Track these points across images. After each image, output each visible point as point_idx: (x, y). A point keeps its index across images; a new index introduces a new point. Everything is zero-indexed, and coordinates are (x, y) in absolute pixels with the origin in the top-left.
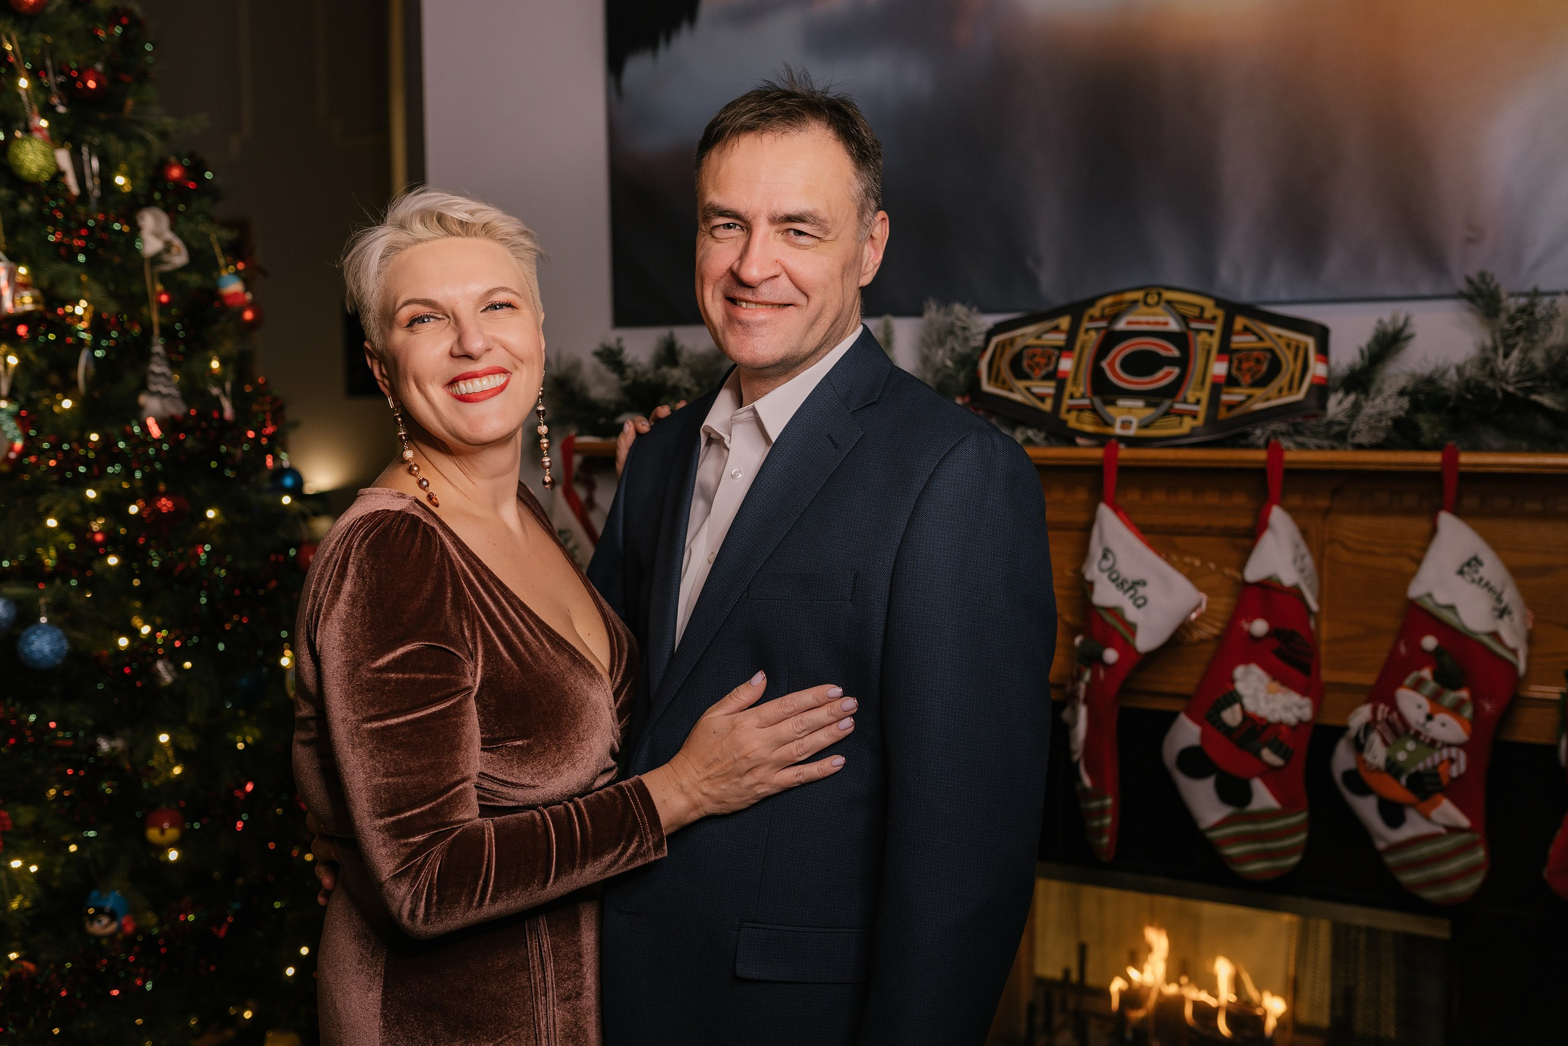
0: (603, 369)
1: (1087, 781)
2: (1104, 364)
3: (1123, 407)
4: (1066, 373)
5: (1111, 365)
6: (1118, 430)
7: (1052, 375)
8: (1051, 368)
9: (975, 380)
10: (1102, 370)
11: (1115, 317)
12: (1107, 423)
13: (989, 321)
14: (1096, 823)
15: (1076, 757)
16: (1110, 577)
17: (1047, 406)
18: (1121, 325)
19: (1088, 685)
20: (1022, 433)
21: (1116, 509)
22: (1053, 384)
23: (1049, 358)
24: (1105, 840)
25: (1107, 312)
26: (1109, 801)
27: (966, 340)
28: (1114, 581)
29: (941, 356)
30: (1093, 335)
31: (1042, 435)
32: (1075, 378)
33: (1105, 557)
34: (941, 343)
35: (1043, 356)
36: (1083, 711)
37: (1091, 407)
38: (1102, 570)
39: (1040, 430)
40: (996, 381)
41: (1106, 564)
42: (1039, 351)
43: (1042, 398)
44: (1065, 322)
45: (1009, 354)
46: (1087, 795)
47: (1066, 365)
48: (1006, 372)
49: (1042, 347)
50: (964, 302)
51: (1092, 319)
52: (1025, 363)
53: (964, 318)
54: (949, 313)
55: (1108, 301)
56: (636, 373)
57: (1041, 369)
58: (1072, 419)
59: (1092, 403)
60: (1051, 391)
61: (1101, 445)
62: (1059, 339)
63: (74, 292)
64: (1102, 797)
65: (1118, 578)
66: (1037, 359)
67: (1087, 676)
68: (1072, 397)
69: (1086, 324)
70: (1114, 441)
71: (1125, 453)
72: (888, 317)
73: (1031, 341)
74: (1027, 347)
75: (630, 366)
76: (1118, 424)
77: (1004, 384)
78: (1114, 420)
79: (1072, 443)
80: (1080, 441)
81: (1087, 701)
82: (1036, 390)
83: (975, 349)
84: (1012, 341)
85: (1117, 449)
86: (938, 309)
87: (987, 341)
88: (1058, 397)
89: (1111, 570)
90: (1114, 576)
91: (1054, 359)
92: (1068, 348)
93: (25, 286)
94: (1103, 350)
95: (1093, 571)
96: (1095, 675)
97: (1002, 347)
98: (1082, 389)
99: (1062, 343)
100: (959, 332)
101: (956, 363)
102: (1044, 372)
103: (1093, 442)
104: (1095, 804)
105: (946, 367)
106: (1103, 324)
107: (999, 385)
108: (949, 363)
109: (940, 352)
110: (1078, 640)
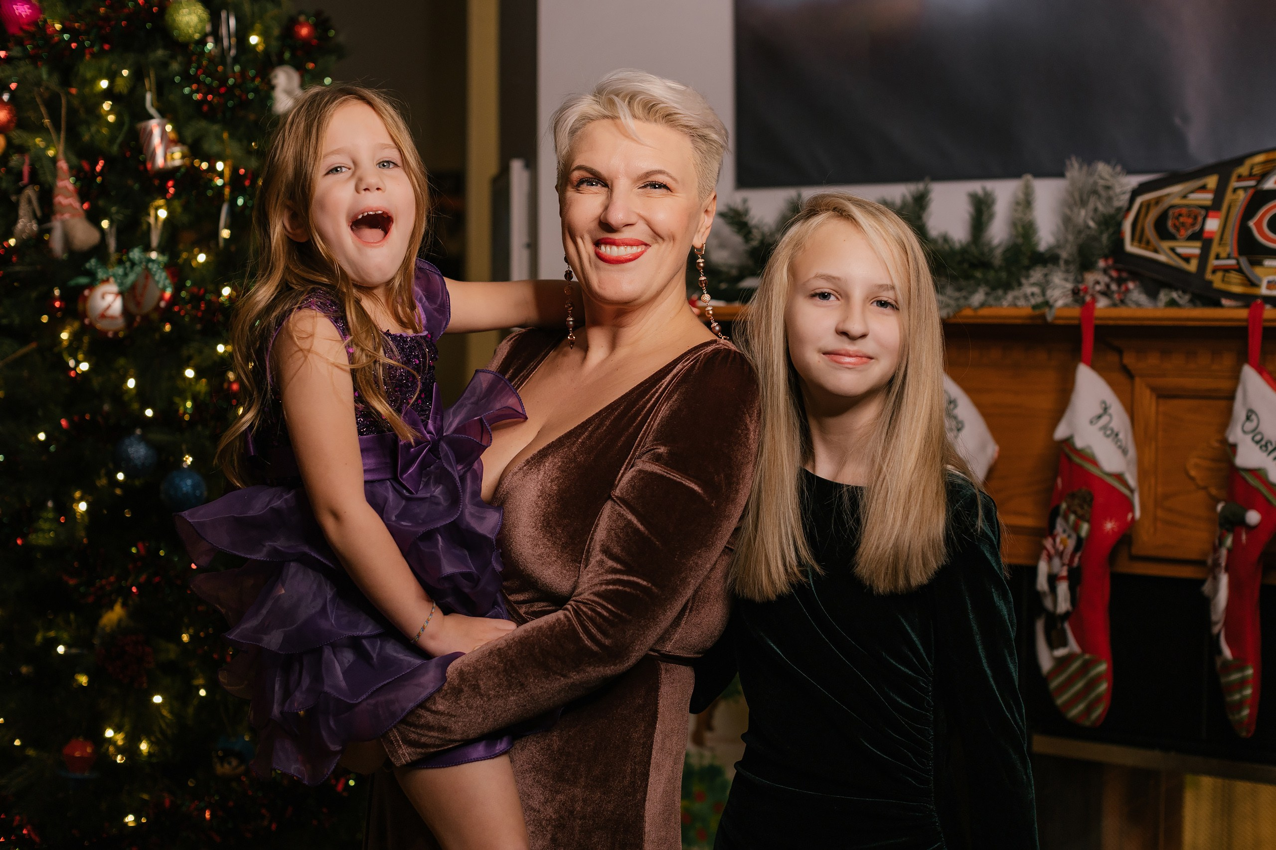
0: (727, 231)
1: (1227, 652)
2: (1251, 224)
3: (1270, 267)
4: (1212, 233)
5: (1258, 225)
6: (1264, 291)
7: (1198, 236)
8: (1197, 228)
9: (1118, 242)
10: (1249, 230)
11: (1264, 176)
12: (1253, 283)
13: (1134, 181)
14: (1237, 697)
15: (1216, 629)
16: (1253, 439)
17: (1192, 267)
18: (1269, 184)
19: (1230, 551)
20: (1166, 295)
21: (1261, 371)
22: (1198, 244)
23: (1196, 218)
24: (1246, 712)
25: (1257, 171)
26: (1250, 672)
27: (1109, 199)
28: (1257, 442)
29: (1083, 216)
30: (1241, 195)
31: (1187, 297)
32: (1221, 238)
33: (1248, 418)
34: (1083, 203)
35: (1189, 216)
36: (1224, 580)
37: (1237, 267)
38: (1244, 432)
39: (1184, 292)
40: (1140, 241)
41: (1250, 426)
42: (1184, 211)
43: (1187, 259)
44: (1212, 181)
45: (1154, 214)
46: (1228, 667)
47: (1212, 225)
48: (1150, 233)
49: (1187, 206)
50: (1107, 161)
51: (1240, 178)
52: (1170, 223)
53: (1107, 177)
54: (1091, 174)
55: (1260, 158)
56: (763, 235)
57: (1187, 230)
58: (1217, 281)
59: (1238, 263)
60: (1197, 251)
61: (1246, 306)
62: (1206, 198)
63: (216, 148)
64: (1241, 668)
65: (1262, 439)
66: (1182, 219)
67: (1229, 541)
68: (1218, 257)
69: (1234, 184)
70: (1259, 301)
71: (1269, 312)
72: (1029, 177)
73: (1177, 201)
74: (1172, 207)
75: (757, 227)
76: (1264, 284)
77: (1147, 245)
78: (1260, 280)
79: (1218, 304)
80: (1225, 302)
81: (1227, 569)
82: (1180, 250)
83: (1119, 209)
84: (1158, 201)
85: (1262, 308)
86: (1081, 167)
87: (1132, 201)
88: (1203, 258)
89: (1255, 431)
90: (1258, 438)
91: (1200, 219)
92: (1215, 207)
93: (176, 142)
94: (1251, 210)
95: (1237, 434)
96: (1236, 541)
97: (1147, 206)
98: (1228, 249)
99: (1209, 203)
100: (1103, 193)
101: (1099, 223)
102: (1190, 232)
103: (1239, 304)
104: (1235, 676)
105: (1089, 227)
106: (1252, 183)
107: (1143, 245)
108: (1092, 224)
109: (1083, 213)
110: (1220, 507)
